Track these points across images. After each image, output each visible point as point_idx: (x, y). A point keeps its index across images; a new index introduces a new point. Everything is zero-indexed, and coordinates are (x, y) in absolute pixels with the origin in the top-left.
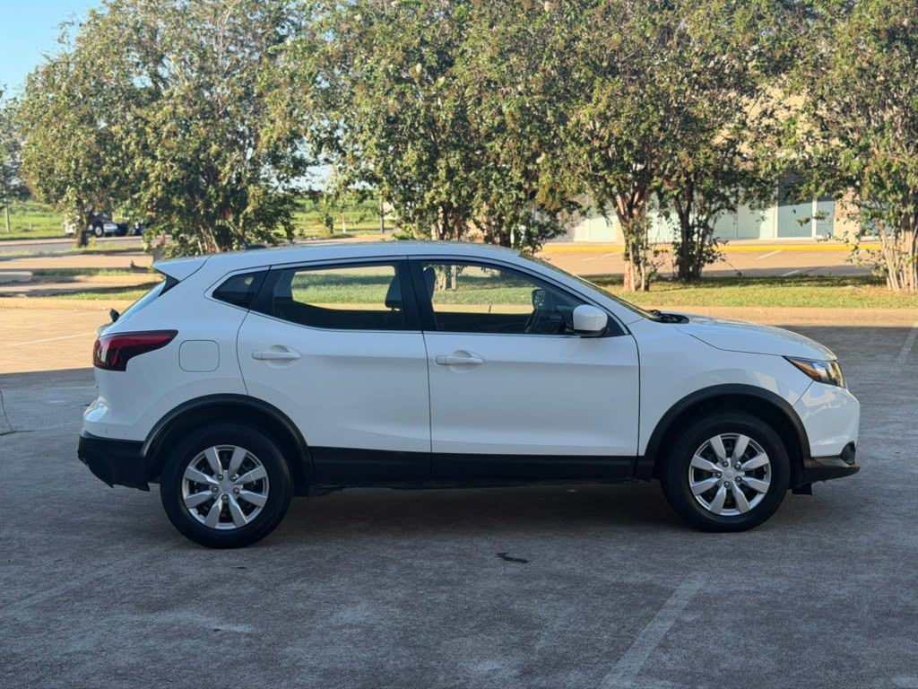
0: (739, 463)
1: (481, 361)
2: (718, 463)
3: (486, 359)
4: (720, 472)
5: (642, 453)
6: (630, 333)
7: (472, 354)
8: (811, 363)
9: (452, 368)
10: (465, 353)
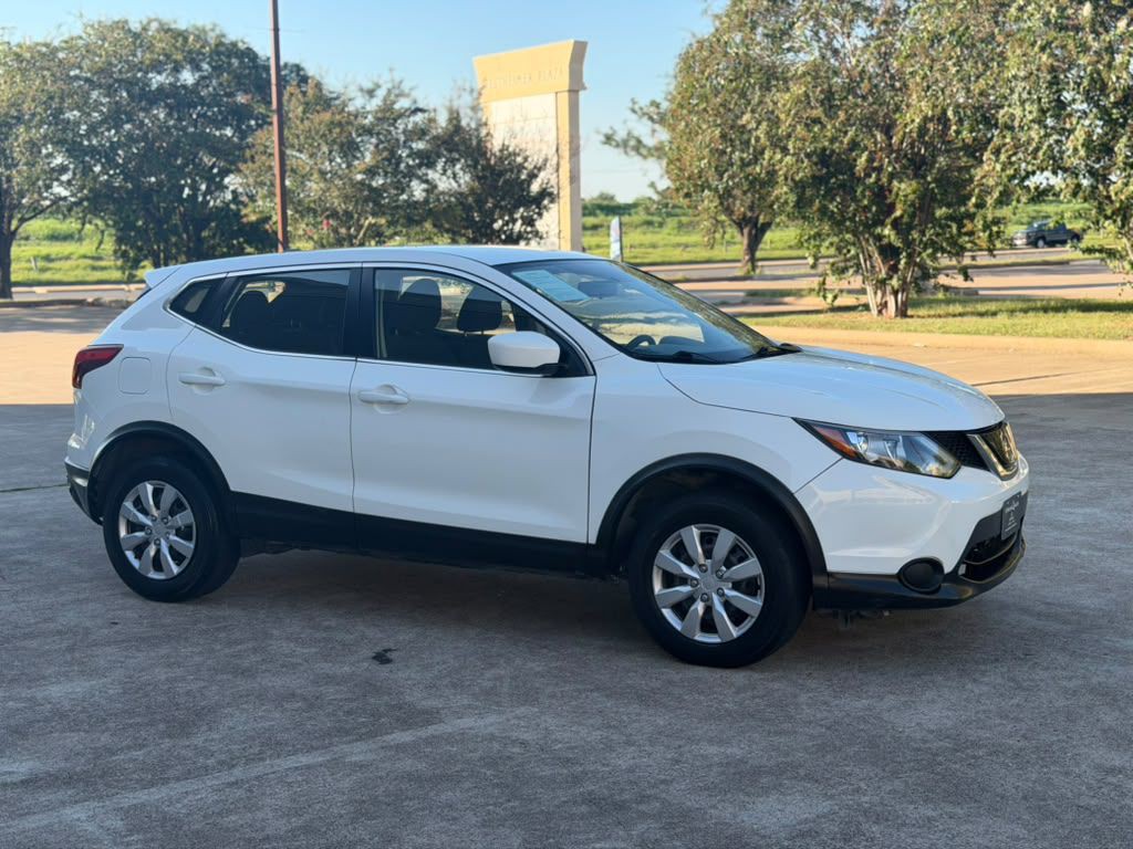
0: (724, 568)
1: (405, 400)
2: (695, 566)
3: (411, 398)
4: (696, 579)
5: (593, 541)
6: (595, 374)
7: (398, 390)
8: (843, 430)
9: (376, 407)
10: (391, 388)
